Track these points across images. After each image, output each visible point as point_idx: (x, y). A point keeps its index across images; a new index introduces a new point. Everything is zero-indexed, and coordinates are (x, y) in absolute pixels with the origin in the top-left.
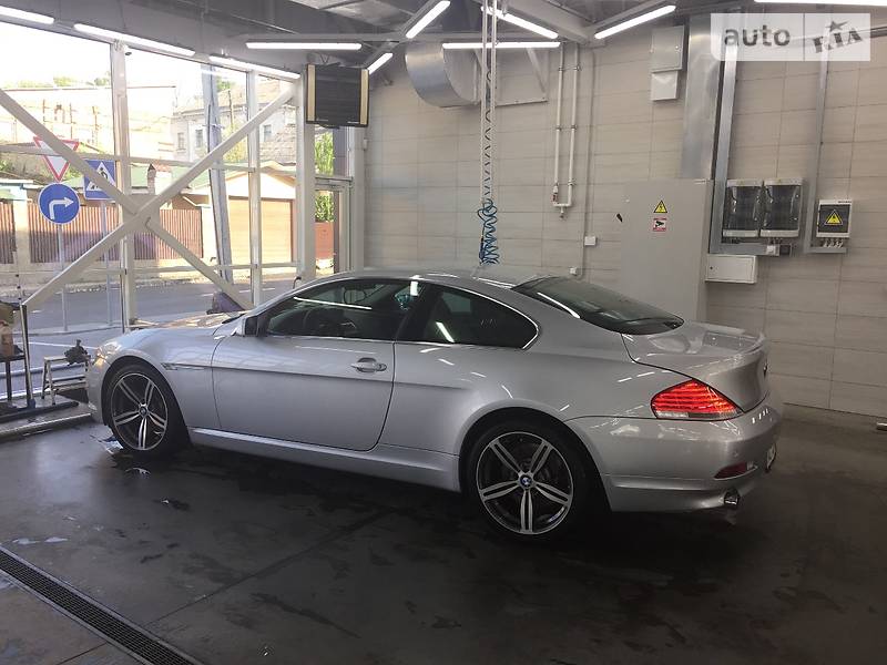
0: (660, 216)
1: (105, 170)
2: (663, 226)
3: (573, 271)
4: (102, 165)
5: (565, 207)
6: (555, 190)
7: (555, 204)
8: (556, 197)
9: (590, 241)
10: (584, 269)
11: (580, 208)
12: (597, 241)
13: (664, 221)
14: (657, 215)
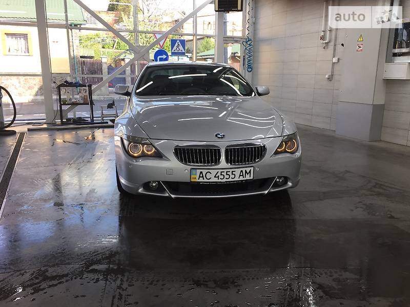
0: (360, 43)
1: (179, 43)
2: (361, 49)
3: (327, 76)
4: (178, 41)
5: (326, 43)
6: (322, 34)
7: (322, 41)
8: (322, 38)
9: (335, 60)
10: (332, 75)
11: (332, 43)
12: (339, 59)
13: (361, 46)
14: (359, 43)
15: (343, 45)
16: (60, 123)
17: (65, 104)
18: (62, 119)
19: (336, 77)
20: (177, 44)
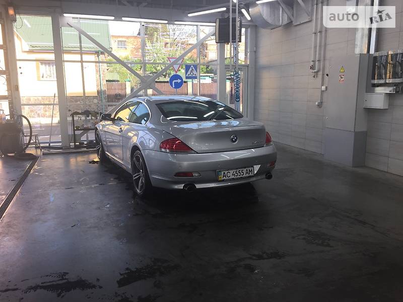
1: (193, 68)
2: (343, 79)
3: (317, 104)
4: (192, 66)
5: (315, 72)
6: (312, 63)
7: (312, 71)
8: (312, 68)
9: (323, 88)
10: (322, 102)
11: (321, 73)
12: (326, 88)
13: (343, 77)
14: (341, 74)
15: (327, 75)
16: (74, 146)
17: (78, 130)
18: (75, 143)
19: (324, 104)
20: (191, 69)
